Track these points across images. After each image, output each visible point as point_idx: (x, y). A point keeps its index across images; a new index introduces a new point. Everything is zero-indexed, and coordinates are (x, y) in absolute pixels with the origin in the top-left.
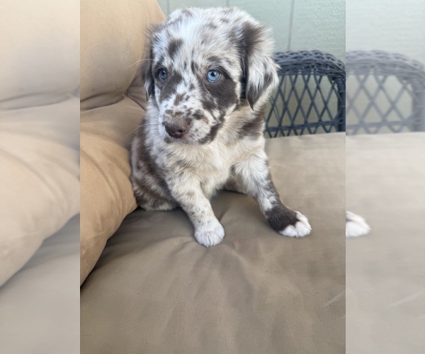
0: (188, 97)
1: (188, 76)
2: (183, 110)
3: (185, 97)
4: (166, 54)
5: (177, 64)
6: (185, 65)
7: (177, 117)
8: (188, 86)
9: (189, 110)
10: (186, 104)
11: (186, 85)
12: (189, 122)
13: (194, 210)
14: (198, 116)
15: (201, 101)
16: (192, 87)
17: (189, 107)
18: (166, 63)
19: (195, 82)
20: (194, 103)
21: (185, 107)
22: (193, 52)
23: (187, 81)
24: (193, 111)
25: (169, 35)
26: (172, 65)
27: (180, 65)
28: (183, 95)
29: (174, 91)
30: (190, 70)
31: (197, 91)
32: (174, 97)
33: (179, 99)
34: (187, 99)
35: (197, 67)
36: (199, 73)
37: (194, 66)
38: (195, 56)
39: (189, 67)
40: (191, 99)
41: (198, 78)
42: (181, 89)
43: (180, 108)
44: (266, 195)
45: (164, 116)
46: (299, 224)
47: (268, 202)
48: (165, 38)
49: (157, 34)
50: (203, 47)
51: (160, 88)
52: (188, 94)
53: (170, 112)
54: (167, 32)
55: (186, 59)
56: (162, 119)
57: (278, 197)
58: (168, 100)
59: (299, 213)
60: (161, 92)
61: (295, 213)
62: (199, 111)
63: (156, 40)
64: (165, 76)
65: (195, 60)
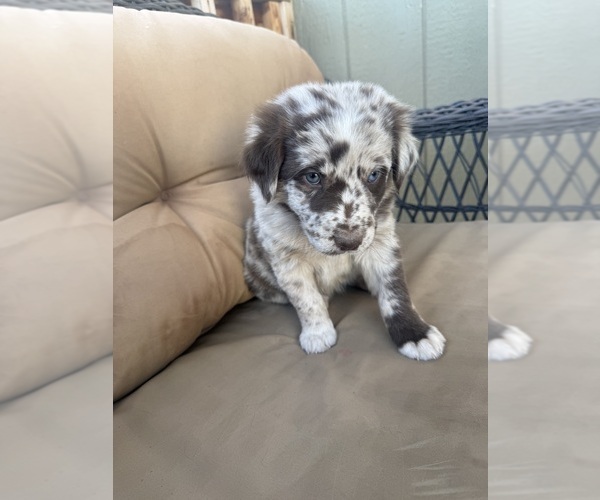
0: (358, 206)
1: (353, 182)
2: (359, 223)
3: (354, 206)
4: (327, 160)
5: (341, 169)
6: (351, 170)
7: (356, 231)
8: (354, 192)
9: (363, 220)
10: (358, 214)
11: (351, 192)
12: (364, 231)
13: (299, 304)
14: (369, 224)
16: (358, 194)
17: (361, 217)
18: (327, 169)
19: (361, 187)
20: (363, 212)
21: (359, 217)
22: (361, 156)
23: (352, 187)
24: (366, 220)
25: (328, 140)
26: (335, 171)
27: (344, 172)
28: (352, 204)
29: (340, 201)
30: (356, 176)
31: (364, 198)
32: (342, 208)
33: (349, 210)
34: (357, 209)
35: (364, 171)
36: (364, 176)
37: (360, 172)
38: (363, 160)
39: (355, 172)
40: (361, 207)
41: (363, 181)
42: (347, 197)
43: (353, 221)
44: (387, 296)
45: (335, 231)
46: (423, 343)
47: (388, 306)
48: (321, 140)
49: (304, 133)
50: (371, 148)
51: (305, 192)
52: (357, 202)
53: (344, 227)
54: (321, 131)
55: (353, 164)
56: (331, 234)
57: (405, 301)
58: (335, 212)
59: (435, 329)
60: (307, 197)
61: (428, 328)
62: (369, 218)
63: (306, 141)
64: (316, 179)
65: (362, 165)
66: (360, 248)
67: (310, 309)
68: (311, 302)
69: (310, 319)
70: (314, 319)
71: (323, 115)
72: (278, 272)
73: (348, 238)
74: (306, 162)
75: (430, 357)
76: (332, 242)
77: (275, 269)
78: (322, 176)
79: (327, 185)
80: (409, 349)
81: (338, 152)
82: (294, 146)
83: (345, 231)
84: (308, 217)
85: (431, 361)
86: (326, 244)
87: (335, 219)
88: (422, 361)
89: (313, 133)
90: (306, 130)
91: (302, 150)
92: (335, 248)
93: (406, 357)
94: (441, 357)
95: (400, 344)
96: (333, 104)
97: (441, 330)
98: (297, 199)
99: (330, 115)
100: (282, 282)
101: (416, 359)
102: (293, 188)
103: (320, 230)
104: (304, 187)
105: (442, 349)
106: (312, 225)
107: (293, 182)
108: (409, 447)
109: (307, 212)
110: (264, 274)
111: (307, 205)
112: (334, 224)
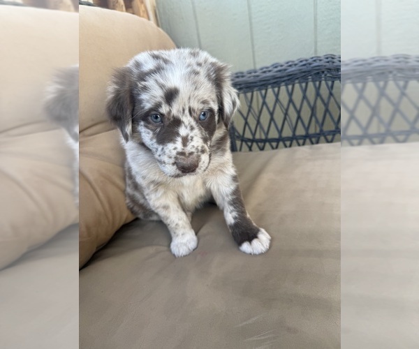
0: (192, 138)
1: (187, 119)
2: (193, 150)
3: (189, 138)
4: (163, 102)
5: (175, 109)
6: (184, 110)
7: (191, 156)
8: (188, 127)
9: (197, 149)
10: (193, 143)
11: (186, 127)
12: (199, 157)
14: (203, 151)
15: (202, 138)
16: (192, 129)
17: (196, 146)
18: (164, 109)
19: (193, 123)
20: (197, 142)
21: (193, 146)
22: (189, 98)
23: (187, 123)
24: (200, 148)
25: (162, 86)
26: (170, 110)
27: (178, 111)
28: (187, 136)
29: (178, 134)
30: (188, 114)
31: (196, 131)
32: (179, 140)
33: (185, 141)
34: (192, 140)
35: (194, 111)
36: (195, 115)
38: (192, 101)
39: (187, 112)
40: (195, 139)
41: (195, 119)
42: (183, 131)
43: (189, 149)
44: (229, 210)
45: (176, 158)
46: (255, 242)
47: (230, 217)
48: (157, 87)
49: (143, 83)
50: (196, 93)
51: (152, 130)
52: (191, 134)
53: (182, 154)
54: (156, 81)
55: (185, 105)
56: (172, 161)
57: (242, 213)
58: (175, 143)
59: (263, 230)
60: (154, 134)
61: (258, 230)
62: (203, 147)
63: (145, 88)
64: (159, 119)
65: (192, 105)
66: (197, 170)
67: (177, 225)
68: (177, 219)
69: (177, 231)
70: (180, 232)
71: (158, 70)
72: (150, 200)
73: (186, 162)
74: (148, 106)
75: (260, 252)
76: (175, 167)
77: (147, 197)
78: (162, 115)
79: (167, 123)
80: (246, 247)
81: (171, 96)
82: (139, 95)
83: (183, 157)
84: (157, 149)
85: (261, 254)
86: (171, 169)
87: (175, 149)
88: (255, 255)
89: (150, 82)
90: (145, 81)
91: (144, 96)
92: (178, 172)
93: (244, 252)
94: (268, 251)
95: (240, 244)
96: (166, 61)
97: (267, 231)
98: (147, 135)
99: (163, 69)
100: (154, 206)
101: (251, 254)
102: (143, 127)
103: (165, 158)
104: (150, 126)
105: (268, 245)
106: (160, 156)
107: (142, 123)
108: (245, 323)
109: (156, 145)
110: (142, 201)
111: (155, 140)
112: (174, 153)
